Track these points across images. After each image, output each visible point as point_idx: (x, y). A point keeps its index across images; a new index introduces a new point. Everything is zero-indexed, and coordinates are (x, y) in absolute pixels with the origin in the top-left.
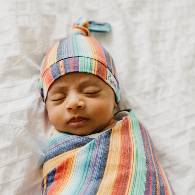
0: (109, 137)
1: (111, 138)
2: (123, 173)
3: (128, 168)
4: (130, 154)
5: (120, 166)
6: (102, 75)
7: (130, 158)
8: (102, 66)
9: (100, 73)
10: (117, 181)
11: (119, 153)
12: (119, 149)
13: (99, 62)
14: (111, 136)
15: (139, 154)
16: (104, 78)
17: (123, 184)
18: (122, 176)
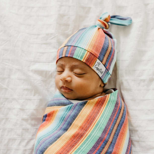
0: (84, 106)
1: (84, 107)
2: (81, 132)
3: (86, 131)
4: (92, 122)
5: (81, 127)
6: (90, 63)
7: (91, 124)
8: (93, 57)
9: (88, 61)
10: (74, 136)
11: (84, 118)
12: (86, 116)
13: (91, 53)
14: (85, 106)
15: (100, 124)
16: (90, 66)
17: (77, 139)
18: (78, 134)
